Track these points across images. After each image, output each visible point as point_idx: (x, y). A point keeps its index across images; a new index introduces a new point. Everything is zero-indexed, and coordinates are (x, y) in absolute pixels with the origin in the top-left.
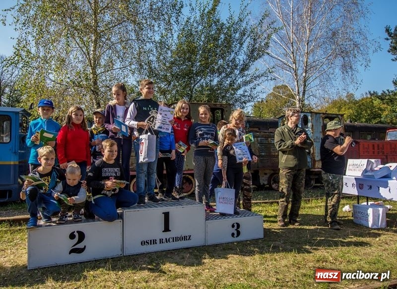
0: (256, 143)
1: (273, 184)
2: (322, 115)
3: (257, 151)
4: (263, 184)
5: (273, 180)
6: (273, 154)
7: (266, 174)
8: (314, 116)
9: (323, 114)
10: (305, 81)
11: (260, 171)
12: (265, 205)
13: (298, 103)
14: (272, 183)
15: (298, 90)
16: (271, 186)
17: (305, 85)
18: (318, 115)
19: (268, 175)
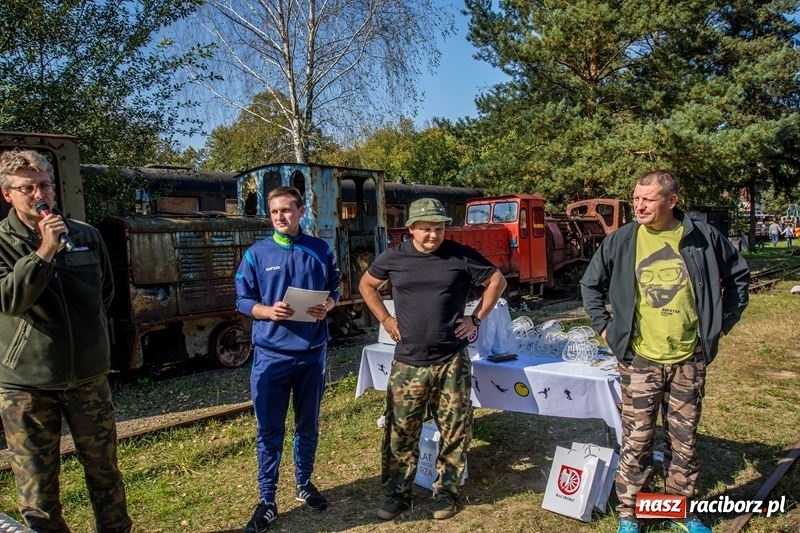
0: (171, 247)
1: (222, 352)
2: (336, 171)
3: (173, 270)
4: (197, 355)
5: (221, 343)
6: (220, 273)
7: (201, 328)
8: (319, 173)
9: (339, 169)
10: (311, 86)
11: (184, 322)
12: (183, 432)
13: (296, 136)
14: (218, 349)
15: (297, 106)
16: (216, 358)
17: (311, 96)
18: (327, 173)
19: (208, 332)
